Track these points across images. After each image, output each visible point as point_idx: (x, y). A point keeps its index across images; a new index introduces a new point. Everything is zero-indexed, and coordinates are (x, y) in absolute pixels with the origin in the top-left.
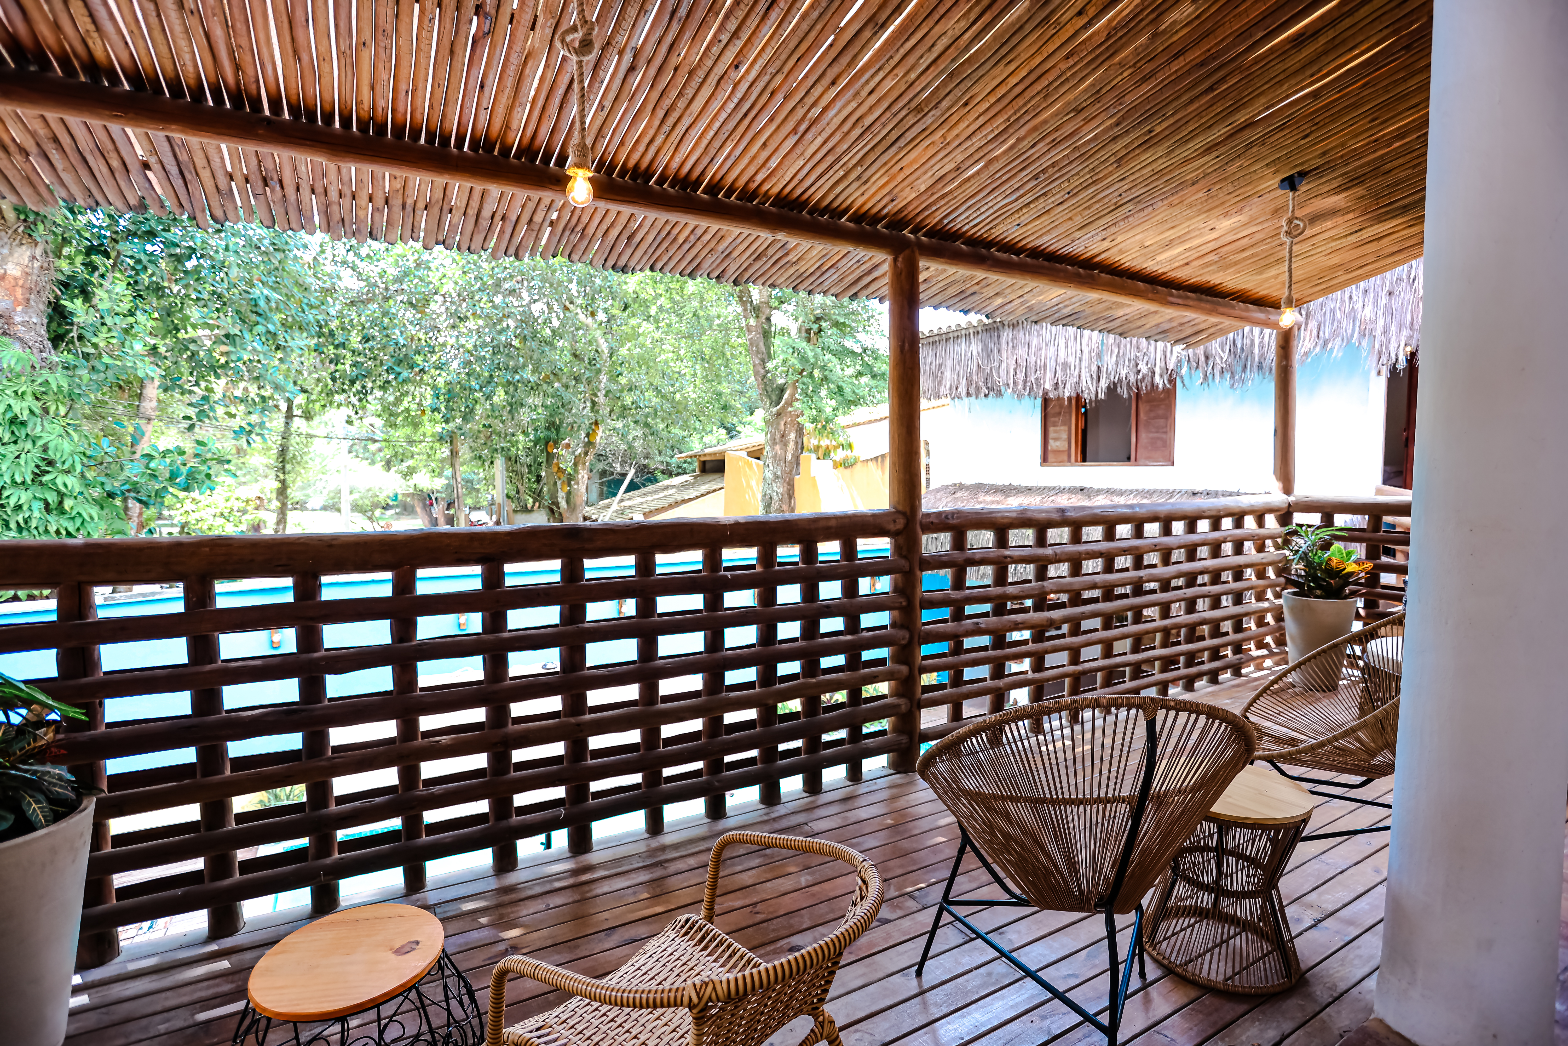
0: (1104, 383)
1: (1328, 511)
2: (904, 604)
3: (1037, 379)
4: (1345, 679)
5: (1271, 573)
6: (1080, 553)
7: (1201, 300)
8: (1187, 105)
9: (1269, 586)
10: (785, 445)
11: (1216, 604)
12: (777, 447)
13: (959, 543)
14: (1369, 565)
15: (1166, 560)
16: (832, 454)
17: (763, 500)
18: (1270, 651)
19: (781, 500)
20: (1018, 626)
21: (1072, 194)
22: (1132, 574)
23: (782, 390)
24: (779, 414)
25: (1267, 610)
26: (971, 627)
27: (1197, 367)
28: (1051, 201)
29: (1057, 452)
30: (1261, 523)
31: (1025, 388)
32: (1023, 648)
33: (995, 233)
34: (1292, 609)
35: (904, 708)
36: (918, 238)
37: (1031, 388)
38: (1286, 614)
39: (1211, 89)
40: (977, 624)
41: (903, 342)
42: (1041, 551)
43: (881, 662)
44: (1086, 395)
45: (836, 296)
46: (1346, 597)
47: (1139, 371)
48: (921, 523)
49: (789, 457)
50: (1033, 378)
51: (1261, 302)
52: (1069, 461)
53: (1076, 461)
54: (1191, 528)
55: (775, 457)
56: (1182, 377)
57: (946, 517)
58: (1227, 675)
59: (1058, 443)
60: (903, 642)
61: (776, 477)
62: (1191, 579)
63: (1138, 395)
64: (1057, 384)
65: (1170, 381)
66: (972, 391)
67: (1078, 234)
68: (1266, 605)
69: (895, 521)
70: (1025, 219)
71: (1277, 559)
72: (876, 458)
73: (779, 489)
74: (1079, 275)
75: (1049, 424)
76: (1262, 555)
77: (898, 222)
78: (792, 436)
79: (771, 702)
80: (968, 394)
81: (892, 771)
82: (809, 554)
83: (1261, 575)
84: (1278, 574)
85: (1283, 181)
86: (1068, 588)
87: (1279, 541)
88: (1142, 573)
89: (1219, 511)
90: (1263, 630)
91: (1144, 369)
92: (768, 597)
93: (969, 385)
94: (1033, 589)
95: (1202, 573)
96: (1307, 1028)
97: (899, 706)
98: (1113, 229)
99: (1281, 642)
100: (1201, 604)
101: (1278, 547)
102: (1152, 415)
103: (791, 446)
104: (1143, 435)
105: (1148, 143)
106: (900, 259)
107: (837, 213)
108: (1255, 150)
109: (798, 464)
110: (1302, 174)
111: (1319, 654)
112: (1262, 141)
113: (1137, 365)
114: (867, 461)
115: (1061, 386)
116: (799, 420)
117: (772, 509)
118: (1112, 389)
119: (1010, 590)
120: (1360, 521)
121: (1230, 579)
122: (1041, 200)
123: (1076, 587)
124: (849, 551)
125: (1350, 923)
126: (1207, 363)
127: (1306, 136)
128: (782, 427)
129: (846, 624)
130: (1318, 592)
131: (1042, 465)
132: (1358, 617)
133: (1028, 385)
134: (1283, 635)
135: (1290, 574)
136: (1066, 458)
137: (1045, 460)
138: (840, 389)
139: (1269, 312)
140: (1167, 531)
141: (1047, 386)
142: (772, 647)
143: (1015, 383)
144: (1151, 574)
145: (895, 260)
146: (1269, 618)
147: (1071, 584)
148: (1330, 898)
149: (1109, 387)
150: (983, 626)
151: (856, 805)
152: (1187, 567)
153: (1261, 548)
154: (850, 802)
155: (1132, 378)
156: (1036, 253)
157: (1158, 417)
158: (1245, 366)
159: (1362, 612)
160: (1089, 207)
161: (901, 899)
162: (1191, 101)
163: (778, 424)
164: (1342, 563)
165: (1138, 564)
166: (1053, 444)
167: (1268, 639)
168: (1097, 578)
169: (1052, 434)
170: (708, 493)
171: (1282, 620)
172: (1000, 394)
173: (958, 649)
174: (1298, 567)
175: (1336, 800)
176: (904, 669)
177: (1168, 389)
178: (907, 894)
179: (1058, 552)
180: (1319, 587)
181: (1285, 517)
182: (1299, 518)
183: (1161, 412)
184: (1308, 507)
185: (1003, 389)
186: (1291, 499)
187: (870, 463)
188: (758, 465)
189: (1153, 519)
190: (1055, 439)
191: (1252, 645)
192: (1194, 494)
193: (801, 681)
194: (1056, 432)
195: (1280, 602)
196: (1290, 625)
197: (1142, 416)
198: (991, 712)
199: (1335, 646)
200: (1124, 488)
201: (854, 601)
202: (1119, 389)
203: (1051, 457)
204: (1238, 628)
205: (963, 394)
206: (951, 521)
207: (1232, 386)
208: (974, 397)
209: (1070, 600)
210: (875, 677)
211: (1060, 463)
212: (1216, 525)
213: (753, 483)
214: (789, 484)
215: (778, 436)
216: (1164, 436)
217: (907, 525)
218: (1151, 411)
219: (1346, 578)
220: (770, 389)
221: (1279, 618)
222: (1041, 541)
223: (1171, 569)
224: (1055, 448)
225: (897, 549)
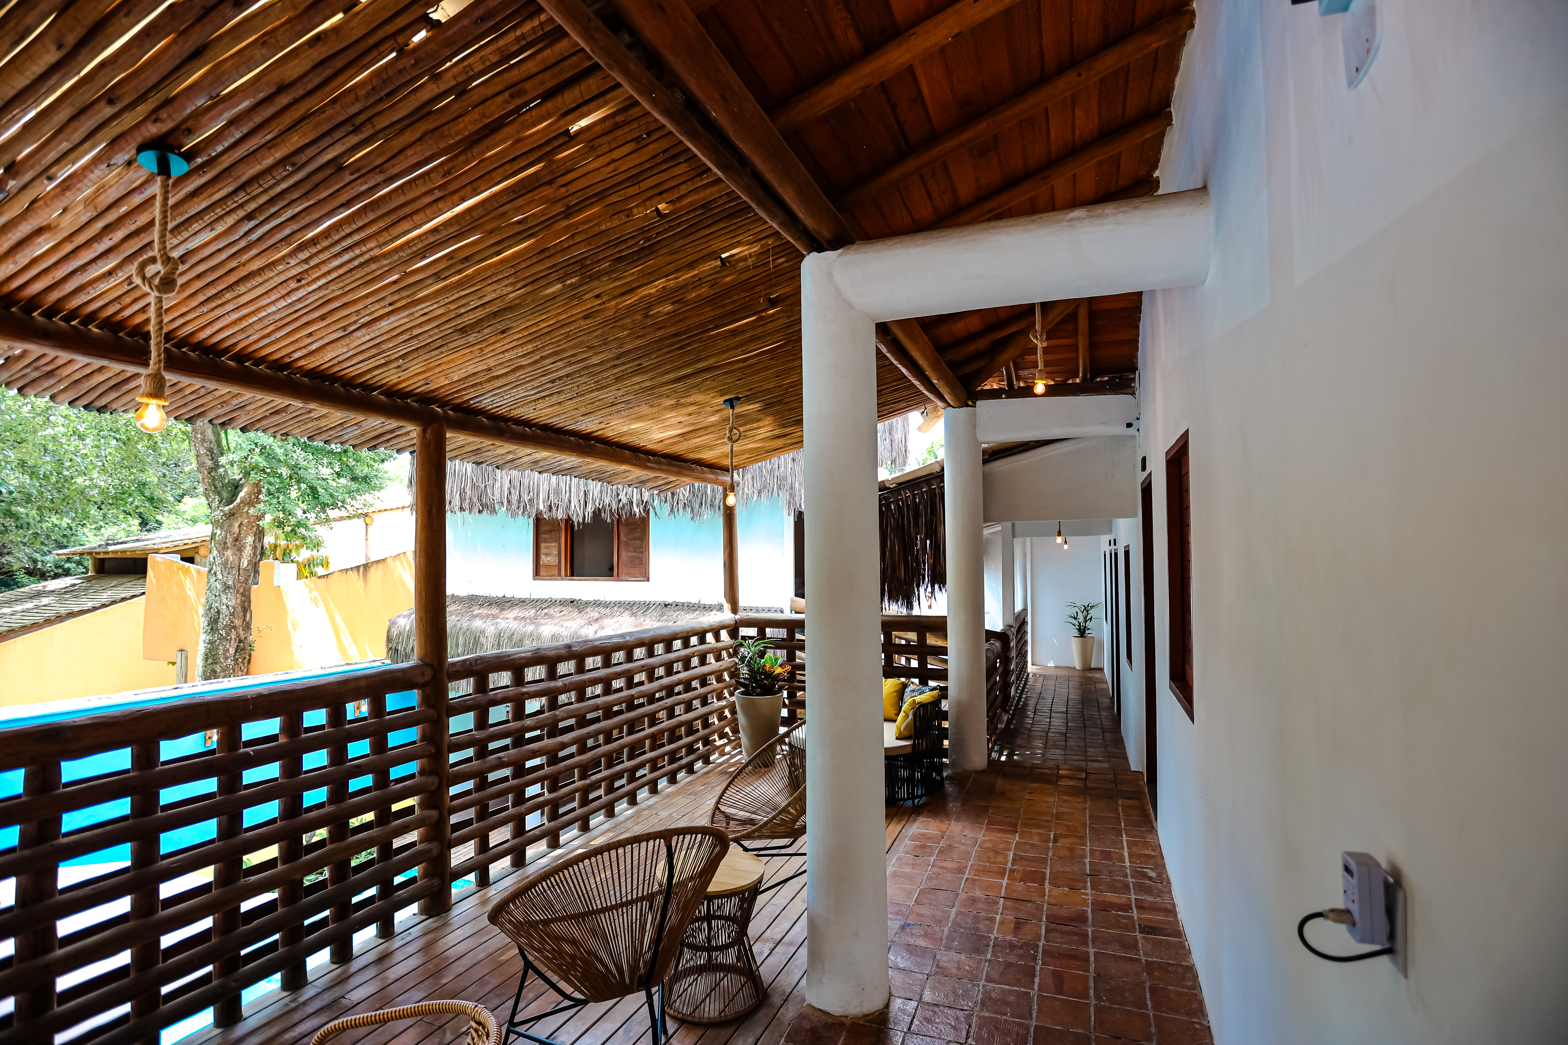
0: (590, 509)
1: (761, 625)
2: (433, 751)
3: (530, 500)
4: (779, 754)
5: (726, 676)
6: (584, 681)
7: (670, 465)
8: (665, 354)
9: (725, 688)
10: (240, 550)
11: (689, 708)
12: (229, 553)
13: (482, 686)
14: (789, 668)
15: (651, 678)
16: (294, 554)
17: (206, 615)
18: (729, 739)
19: (232, 614)
20: (534, 755)
21: (579, 395)
22: (625, 693)
23: (236, 487)
24: (231, 515)
25: (724, 707)
26: (495, 762)
27: (666, 501)
28: (562, 397)
29: (549, 567)
30: (717, 638)
31: (518, 508)
32: (541, 773)
33: (514, 413)
34: (742, 706)
35: (435, 852)
36: (445, 412)
37: (525, 508)
38: (738, 708)
39: (681, 348)
40: (500, 758)
41: (431, 507)
42: (552, 684)
43: (410, 810)
44: (574, 518)
45: (354, 447)
46: (776, 693)
47: (620, 500)
48: (447, 673)
49: (245, 563)
50: (526, 498)
51: (712, 467)
52: (560, 575)
53: (566, 575)
54: (669, 649)
55: (225, 564)
56: (654, 508)
57: (470, 664)
58: (699, 765)
59: (549, 558)
60: (433, 788)
61: (227, 587)
62: (670, 691)
63: (619, 520)
64: (550, 507)
65: (644, 511)
66: (466, 505)
67: (582, 418)
68: (724, 703)
69: (423, 674)
70: (539, 406)
71: (729, 665)
72: (358, 568)
73: (230, 601)
74: (579, 445)
75: (540, 540)
76: (719, 663)
77: (427, 399)
78: (250, 539)
79: (297, 877)
80: (462, 509)
81: (424, 917)
82: (337, 716)
83: (720, 679)
84: (731, 677)
85: (726, 401)
86: (576, 714)
87: (731, 650)
88: (633, 691)
89: (688, 632)
90: (723, 723)
91: (624, 500)
92: (293, 767)
93: (462, 500)
94: (547, 718)
95: (678, 684)
96: (770, 1028)
97: (430, 850)
98: (609, 417)
99: (735, 731)
100: (678, 710)
101: (730, 656)
102: (630, 536)
103: (248, 551)
104: (624, 554)
105: (637, 372)
106: (429, 431)
107: (368, 388)
108: (708, 383)
109: (256, 572)
110: (737, 399)
111: (761, 752)
112: (713, 379)
113: (618, 495)
114: (347, 570)
115: (554, 509)
116: (261, 523)
117: (220, 625)
118: (597, 513)
119: (528, 722)
120: (782, 633)
121: (698, 686)
122: (555, 396)
123: (582, 712)
124: (378, 708)
125: (790, 944)
126: (673, 498)
127: (739, 380)
128: (236, 530)
129: (375, 781)
130: (758, 690)
131: (534, 579)
132: (785, 706)
133: (522, 504)
134: (737, 725)
135: (739, 678)
136: (556, 572)
137: (537, 573)
138: (314, 490)
139: (717, 474)
140: (651, 654)
141: (541, 507)
142: (298, 819)
143: (509, 501)
144: (640, 691)
145: (424, 431)
146: (727, 713)
147: (578, 709)
148: (776, 932)
149: (594, 512)
150: (505, 759)
151: (394, 961)
152: (666, 681)
153: (718, 658)
154: (386, 961)
155: (614, 506)
156: (546, 428)
157: (635, 539)
158: (701, 504)
159: (786, 701)
160: (592, 403)
161: (459, 1040)
162: (668, 352)
163: (231, 526)
164: (772, 667)
165: (630, 684)
166: (544, 559)
167: (727, 730)
168: (599, 701)
169: (543, 550)
170: (114, 602)
171: (736, 713)
172: (493, 511)
173: (483, 784)
174: (744, 671)
175: (775, 858)
176: (434, 813)
177: (644, 517)
178: (463, 1033)
179: (567, 682)
180: (759, 686)
181: (733, 632)
182: (744, 631)
183: (637, 535)
184: (749, 623)
185: (497, 507)
186: (737, 617)
187: (350, 573)
188: (198, 572)
189: (640, 644)
190: (547, 555)
191: (716, 737)
192: (666, 606)
193: (329, 847)
194: (547, 548)
195: (733, 699)
196: (740, 717)
197: (622, 536)
198: (514, 837)
199: (770, 745)
200: (608, 599)
201: (384, 756)
202: (603, 514)
203: (543, 571)
204: (706, 725)
205: (456, 509)
206: (475, 668)
207: (692, 519)
208: (467, 512)
209: (577, 722)
210: (406, 827)
211: (551, 577)
212: (686, 644)
213: (191, 593)
214: (243, 595)
215: (230, 540)
216: (641, 555)
217: (434, 677)
218: (629, 533)
219: (776, 678)
220: (219, 485)
221: (733, 712)
222: (552, 674)
223: (656, 684)
224: (546, 563)
225: (426, 700)
